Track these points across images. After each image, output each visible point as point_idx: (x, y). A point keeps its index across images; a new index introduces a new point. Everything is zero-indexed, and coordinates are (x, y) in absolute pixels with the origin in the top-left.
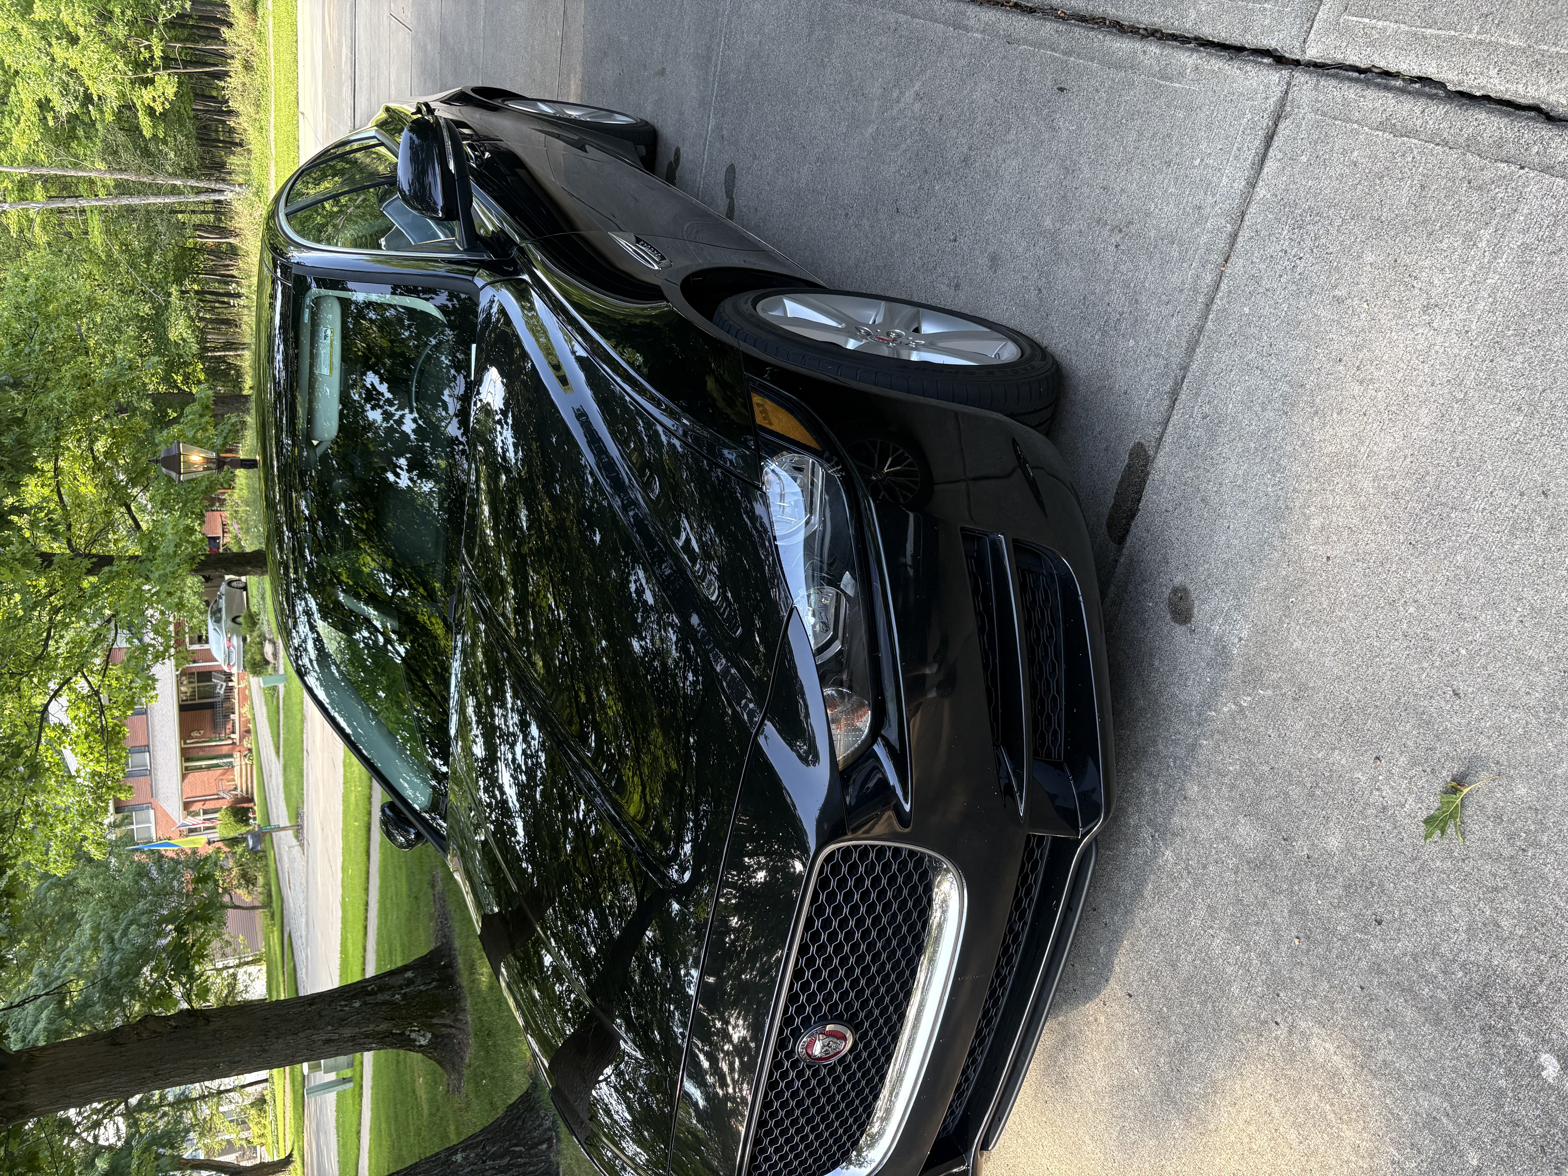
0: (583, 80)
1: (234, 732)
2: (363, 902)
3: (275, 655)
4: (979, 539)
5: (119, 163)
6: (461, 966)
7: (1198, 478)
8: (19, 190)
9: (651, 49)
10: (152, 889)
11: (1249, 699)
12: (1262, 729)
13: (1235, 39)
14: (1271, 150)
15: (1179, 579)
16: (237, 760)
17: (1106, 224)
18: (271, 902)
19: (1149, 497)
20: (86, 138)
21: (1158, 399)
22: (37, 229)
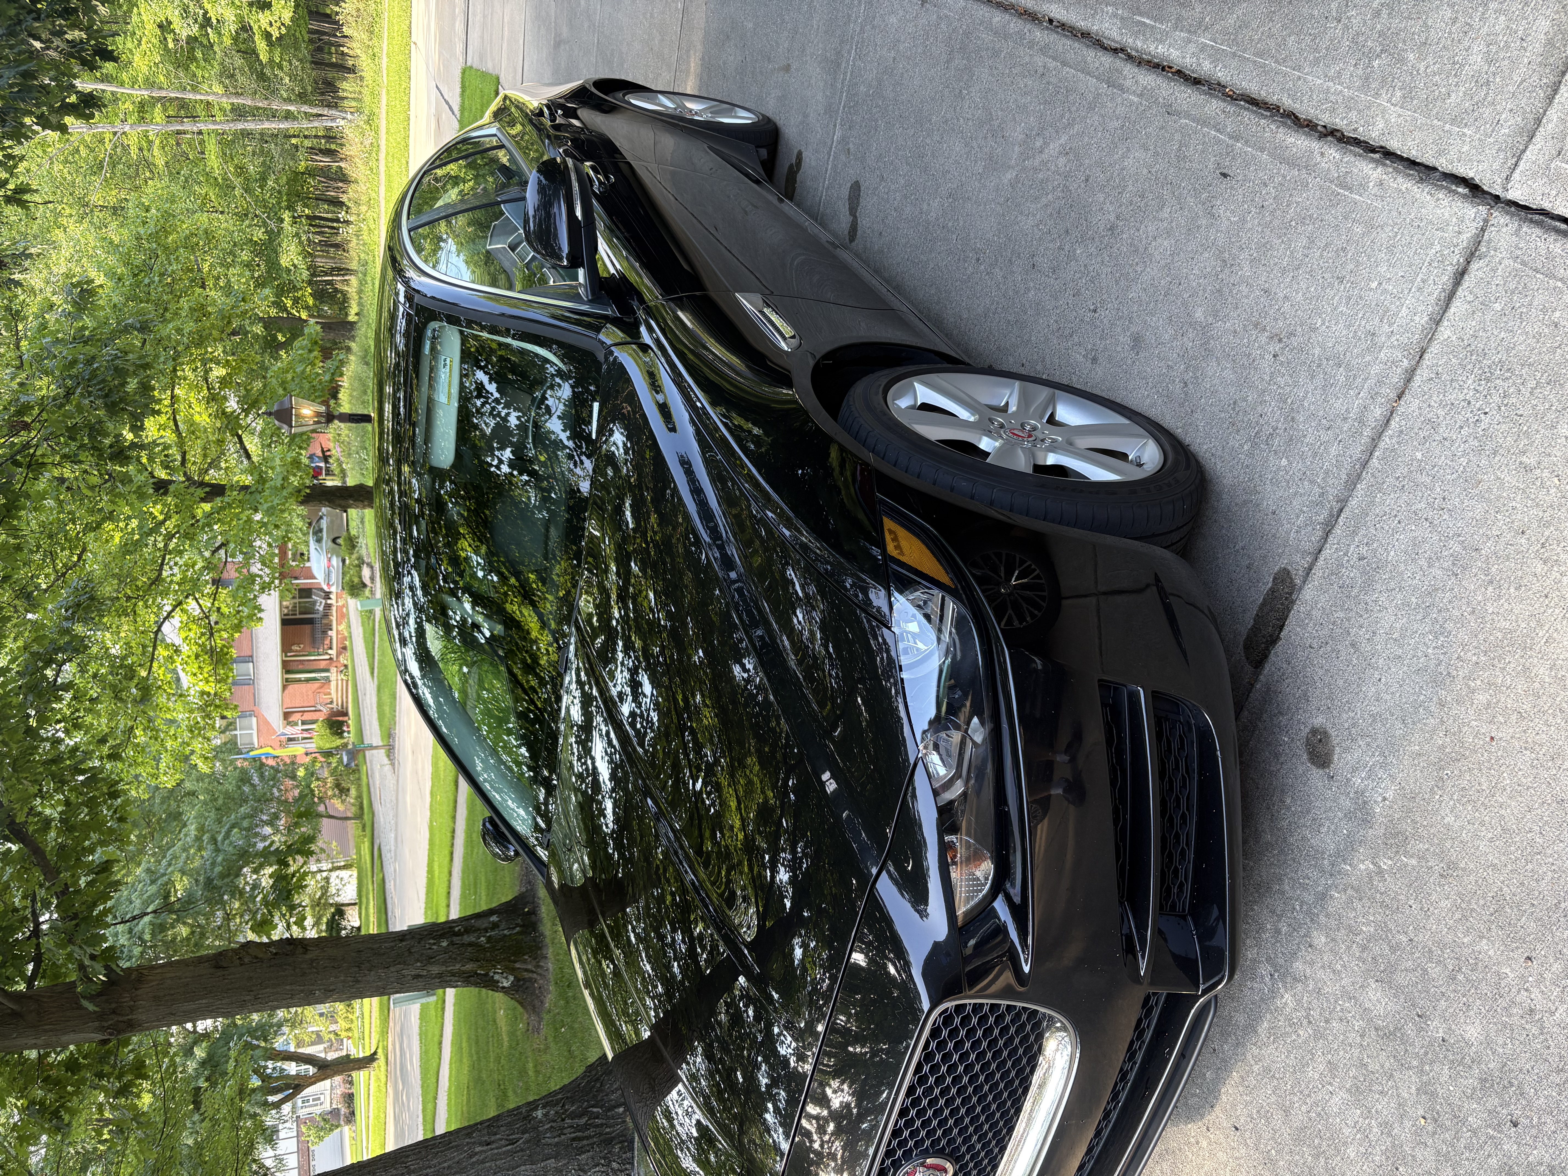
0: (703, 59)
1: (331, 648)
2: (450, 829)
3: (372, 579)
4: (1116, 689)
5: (235, 87)
6: (544, 915)
7: (1348, 620)
8: (139, 112)
9: (777, 42)
10: (253, 794)
11: (1390, 862)
12: (1402, 897)
13: (1428, 159)
14: (1460, 289)
15: (1319, 721)
16: (333, 675)
17: (1264, 330)
18: (362, 814)
19: (1293, 630)
20: (205, 60)
21: (1310, 528)
22: (156, 152)
